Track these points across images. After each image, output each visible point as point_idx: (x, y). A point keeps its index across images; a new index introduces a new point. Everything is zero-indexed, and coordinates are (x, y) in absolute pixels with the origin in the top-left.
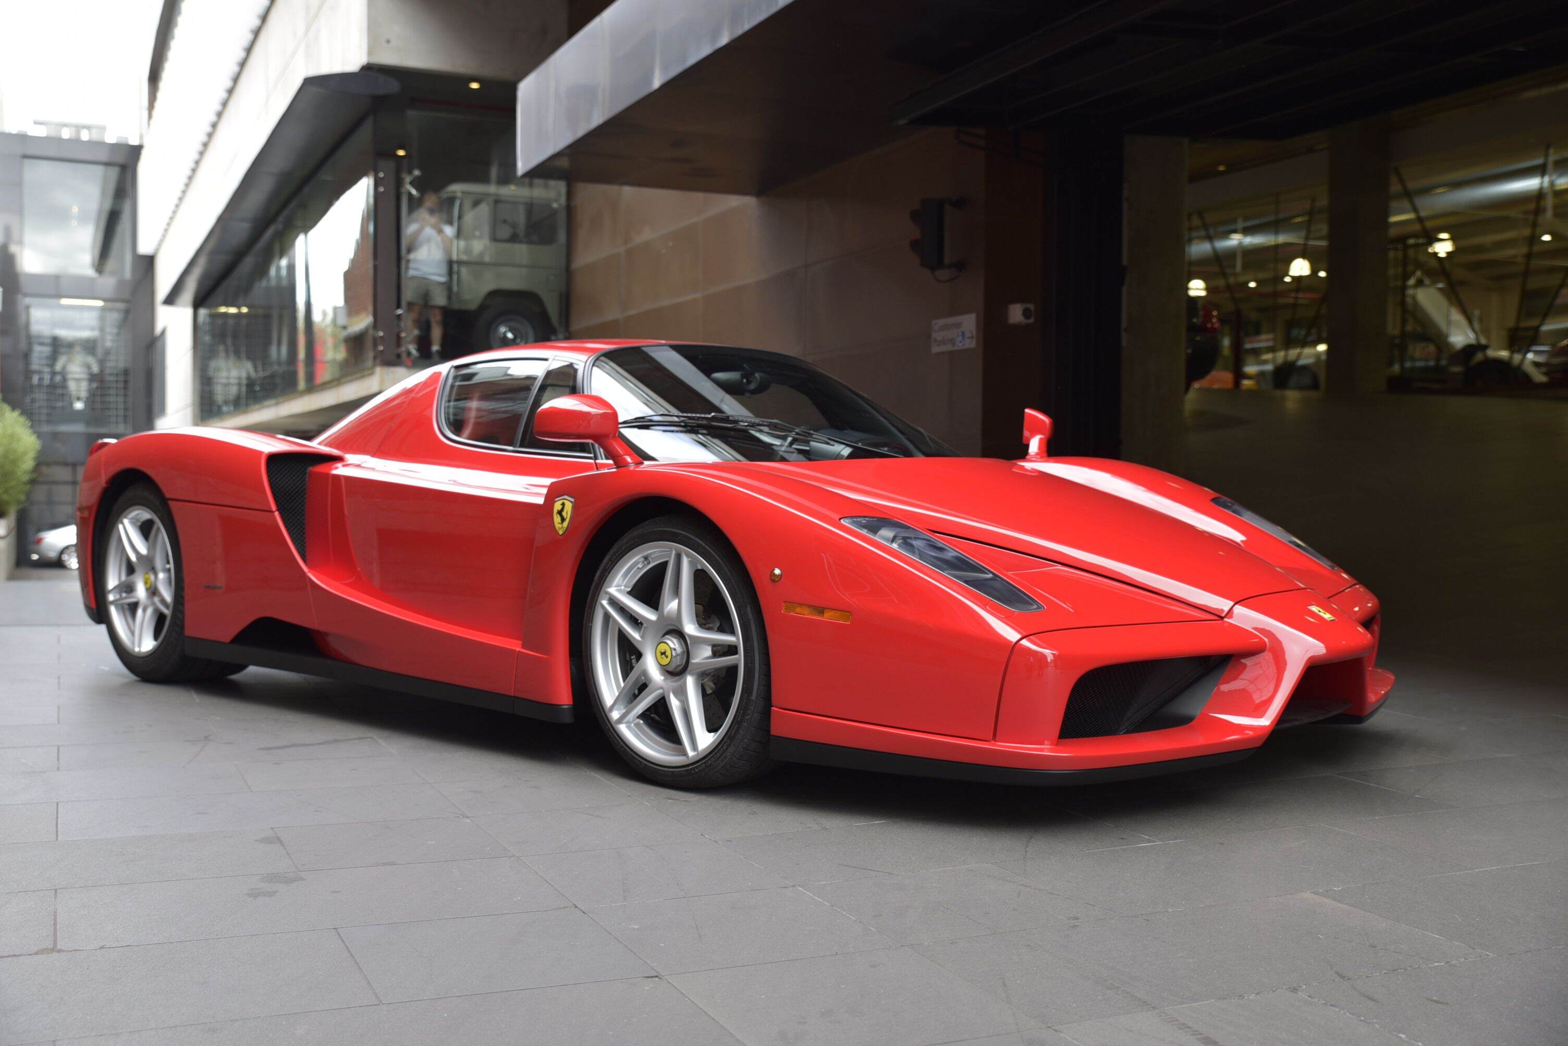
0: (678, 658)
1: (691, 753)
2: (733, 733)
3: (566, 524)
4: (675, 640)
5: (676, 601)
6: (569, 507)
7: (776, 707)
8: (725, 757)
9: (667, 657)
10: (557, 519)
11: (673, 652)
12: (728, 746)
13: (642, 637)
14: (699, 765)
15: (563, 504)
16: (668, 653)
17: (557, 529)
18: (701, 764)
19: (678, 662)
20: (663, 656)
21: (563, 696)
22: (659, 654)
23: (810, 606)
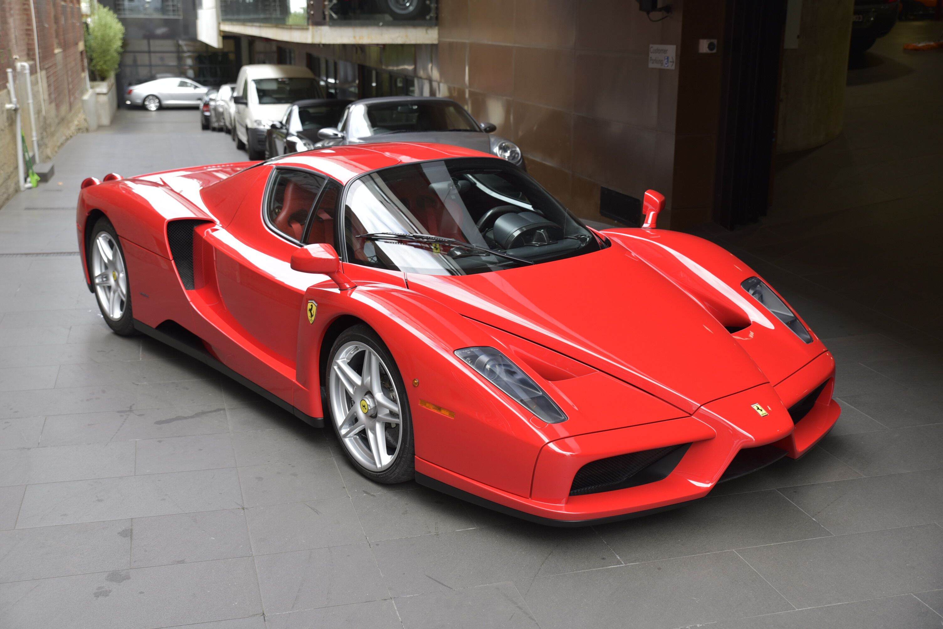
0: (372, 410)
1: (379, 466)
2: (398, 462)
3: (313, 318)
4: (370, 400)
5: (369, 378)
6: (314, 309)
7: (417, 456)
8: (395, 474)
9: (366, 409)
10: (309, 314)
11: (369, 407)
12: (396, 469)
13: (354, 393)
14: (382, 474)
15: (312, 306)
16: (366, 407)
17: (309, 320)
18: (384, 474)
19: (372, 412)
20: (364, 408)
21: (318, 414)
22: (362, 406)
23: (433, 405)
